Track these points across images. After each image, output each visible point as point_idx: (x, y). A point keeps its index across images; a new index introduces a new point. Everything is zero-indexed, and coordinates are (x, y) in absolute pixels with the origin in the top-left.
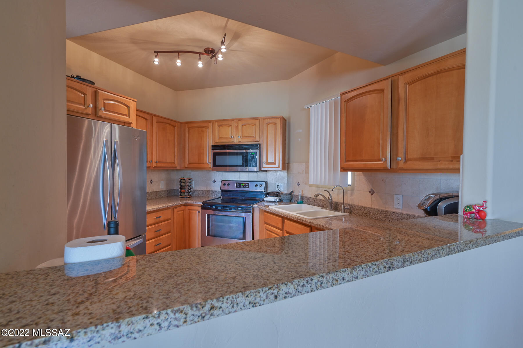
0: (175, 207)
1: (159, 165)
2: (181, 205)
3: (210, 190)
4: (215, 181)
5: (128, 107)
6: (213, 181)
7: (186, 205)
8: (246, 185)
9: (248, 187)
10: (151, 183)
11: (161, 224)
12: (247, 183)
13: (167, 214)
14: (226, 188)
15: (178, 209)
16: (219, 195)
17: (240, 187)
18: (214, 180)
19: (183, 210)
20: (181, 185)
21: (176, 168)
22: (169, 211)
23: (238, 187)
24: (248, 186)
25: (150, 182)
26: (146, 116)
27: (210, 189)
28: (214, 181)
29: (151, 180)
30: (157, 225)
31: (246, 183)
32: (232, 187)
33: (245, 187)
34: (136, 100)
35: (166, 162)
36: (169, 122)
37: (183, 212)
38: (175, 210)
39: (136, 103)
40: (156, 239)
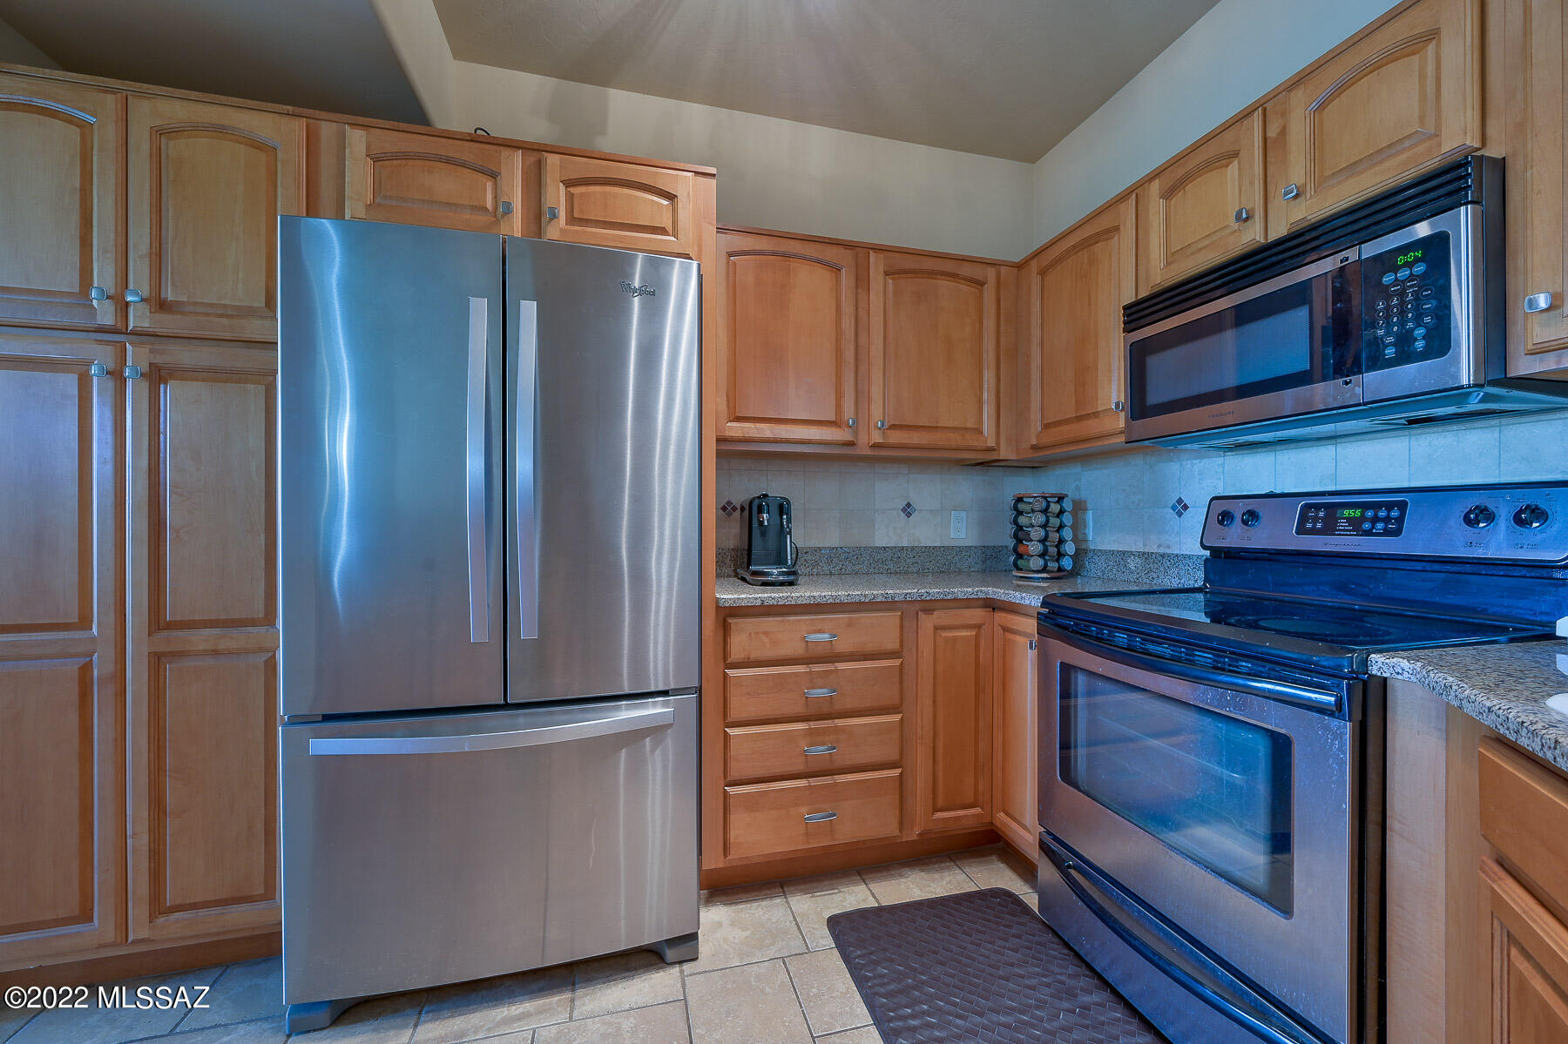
0: (928, 606)
1: (896, 437)
2: (968, 603)
3: (1162, 551)
4: (1186, 507)
5: (671, 197)
6: (1174, 508)
7: (992, 605)
8: (1375, 520)
9: (1397, 532)
10: (909, 515)
11: (841, 666)
12: (1389, 506)
13: (883, 631)
14: (1235, 537)
15: (939, 617)
16: (1197, 578)
17: (1329, 529)
18: (1180, 501)
19: (978, 627)
20: (1015, 522)
21: (994, 456)
22: (891, 619)
23: (1313, 531)
24: (1400, 520)
25: (904, 510)
26: (831, 254)
27: (1159, 546)
28: (1181, 507)
29: (909, 505)
30: (817, 668)
31: (1376, 506)
32: (1277, 534)
33: (1369, 533)
34: (713, 170)
35: (937, 427)
36: (950, 267)
37: (977, 636)
38: (928, 622)
39: (713, 182)
40: (813, 725)
